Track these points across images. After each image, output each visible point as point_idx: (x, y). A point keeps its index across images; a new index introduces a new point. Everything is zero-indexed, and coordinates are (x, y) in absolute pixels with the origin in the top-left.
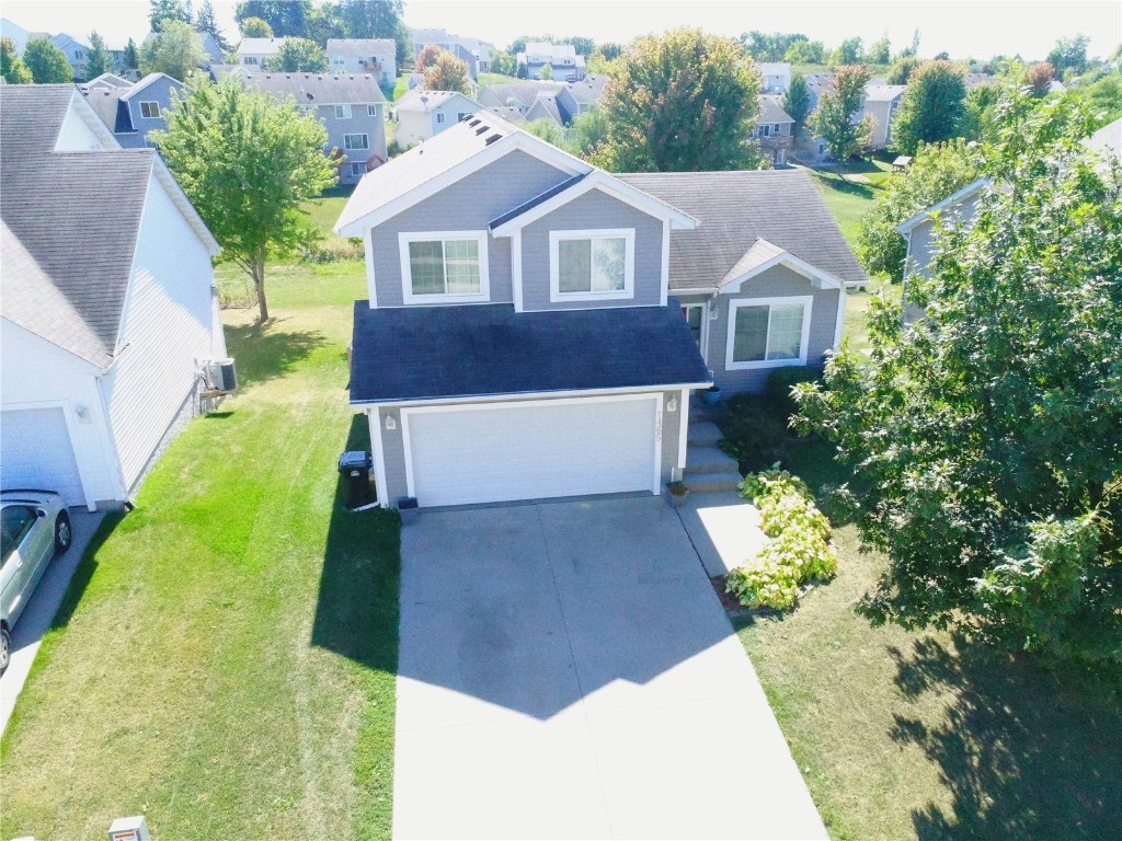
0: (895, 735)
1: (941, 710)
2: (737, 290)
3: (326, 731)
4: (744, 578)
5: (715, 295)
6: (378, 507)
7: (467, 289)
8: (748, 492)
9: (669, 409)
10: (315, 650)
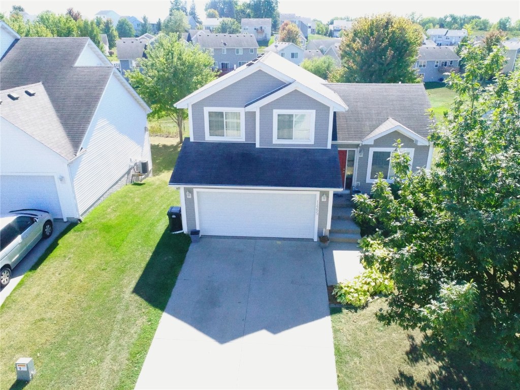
0: (397, 381)
1: (426, 372)
2: (372, 143)
3: (124, 332)
4: (342, 288)
5: (361, 145)
6: (183, 233)
7: (235, 135)
8: (361, 245)
9: (323, 200)
10: (133, 295)
